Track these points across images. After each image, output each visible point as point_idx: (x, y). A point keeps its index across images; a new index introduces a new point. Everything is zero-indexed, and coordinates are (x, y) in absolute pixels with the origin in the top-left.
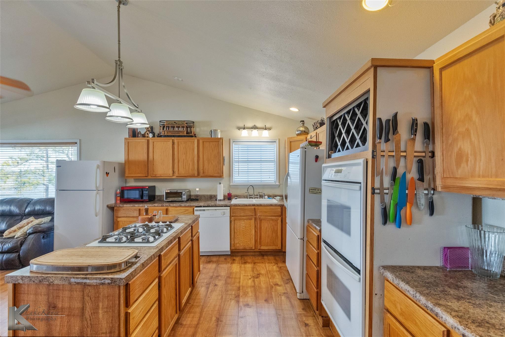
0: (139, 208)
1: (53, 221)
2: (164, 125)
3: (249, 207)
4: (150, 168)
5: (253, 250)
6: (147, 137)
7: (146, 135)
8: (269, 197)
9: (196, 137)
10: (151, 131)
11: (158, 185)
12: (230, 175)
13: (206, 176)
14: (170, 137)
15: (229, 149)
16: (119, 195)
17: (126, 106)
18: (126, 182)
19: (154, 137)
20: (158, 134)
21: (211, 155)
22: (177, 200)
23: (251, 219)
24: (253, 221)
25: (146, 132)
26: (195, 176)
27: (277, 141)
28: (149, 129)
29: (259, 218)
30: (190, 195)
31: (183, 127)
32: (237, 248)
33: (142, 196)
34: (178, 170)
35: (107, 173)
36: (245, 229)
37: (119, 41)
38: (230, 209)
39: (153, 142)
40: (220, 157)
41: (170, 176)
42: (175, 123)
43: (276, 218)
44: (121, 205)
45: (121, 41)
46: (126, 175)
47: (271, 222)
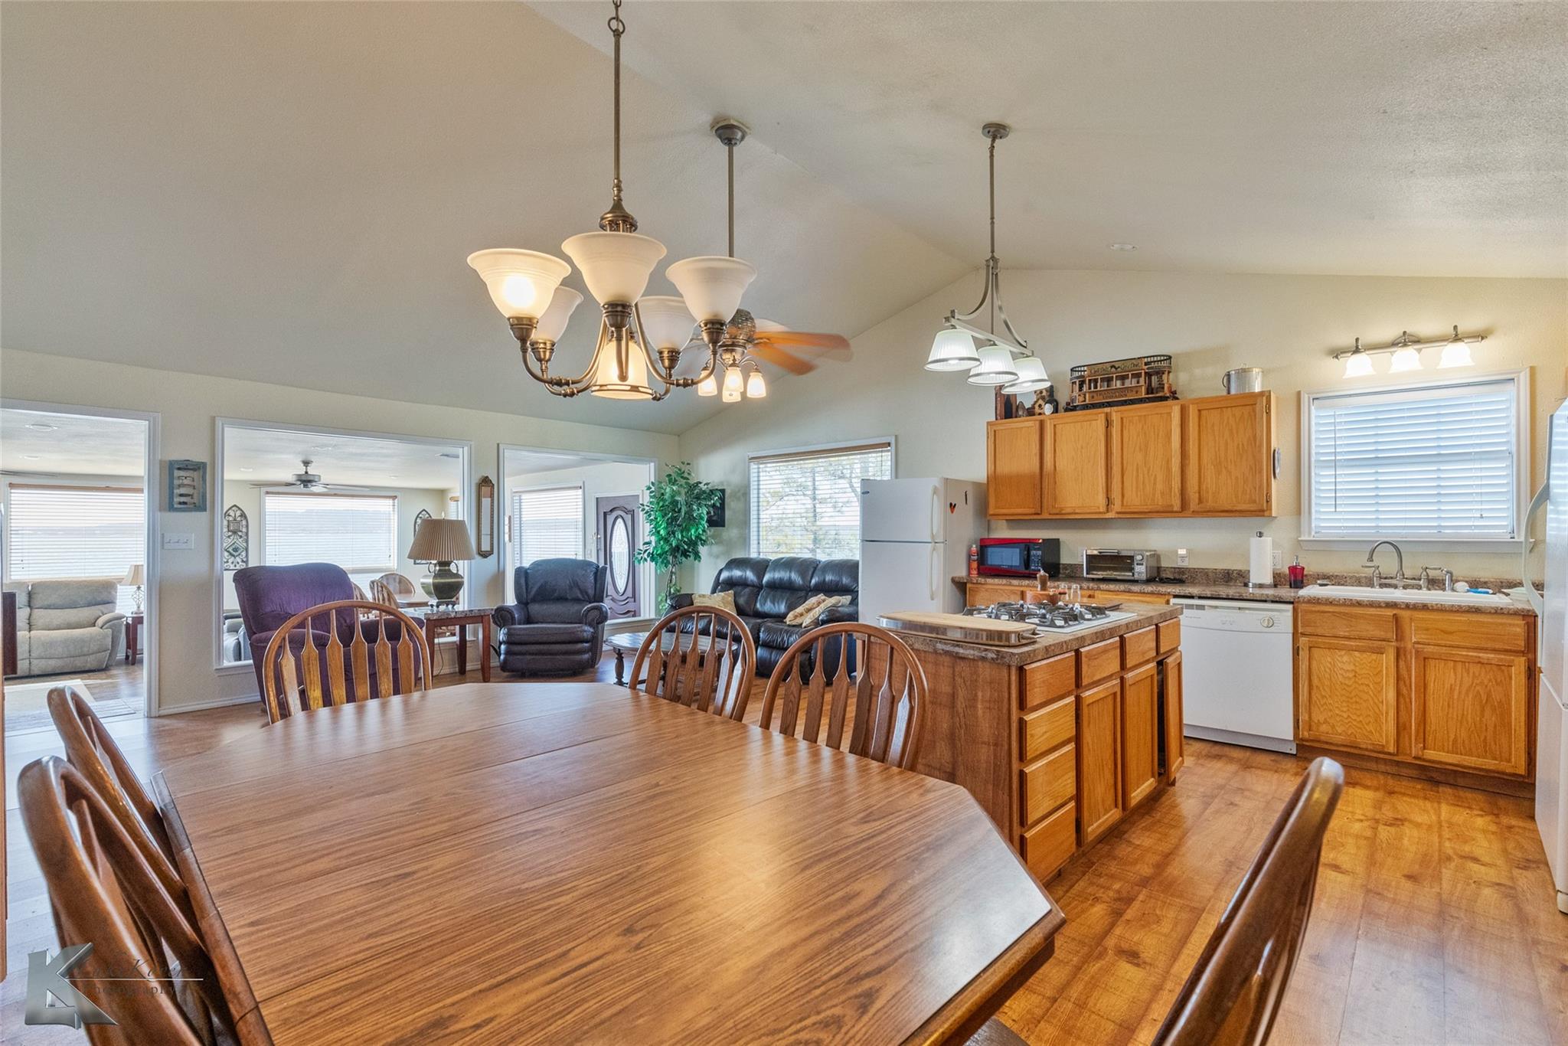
0: (1022, 589)
1: (857, 605)
2: (1083, 376)
3: (1372, 611)
4: (1045, 491)
5: (1390, 754)
6: (1040, 414)
7: (1037, 410)
8: (1475, 585)
9: (1177, 399)
10: (1047, 399)
11: (1064, 536)
12: (1299, 507)
13: (1208, 511)
14: (1100, 407)
15: (1295, 422)
16: (976, 558)
17: (1005, 348)
18: (989, 530)
19: (1057, 412)
20: (1068, 404)
21: (1226, 449)
22: (1118, 578)
23: (1380, 651)
24: (1388, 659)
25: (1036, 402)
26: (1172, 512)
27: (1524, 379)
28: (1044, 393)
29: (1417, 652)
30: (1159, 568)
31: (1138, 376)
32: (1323, 738)
33: (1027, 563)
34: (1123, 496)
35: (951, 504)
36: (1355, 682)
37: (992, 218)
38: (1295, 610)
39: (1055, 426)
40: (1260, 451)
41: (1100, 513)
42: (1112, 367)
43: (1501, 660)
44: (982, 580)
45: (995, 216)
46: (991, 512)
47: (1475, 669)
